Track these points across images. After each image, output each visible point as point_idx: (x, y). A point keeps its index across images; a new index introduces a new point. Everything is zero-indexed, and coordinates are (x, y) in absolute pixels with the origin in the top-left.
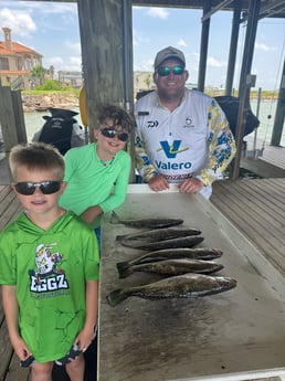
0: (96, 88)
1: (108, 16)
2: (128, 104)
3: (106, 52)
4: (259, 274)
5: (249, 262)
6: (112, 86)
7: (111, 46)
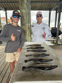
0: (22, 21)
1: (25, 5)
2: (29, 24)
3: (25, 13)
4: (59, 60)
5: (56, 57)
6: (26, 20)
7: (26, 12)
